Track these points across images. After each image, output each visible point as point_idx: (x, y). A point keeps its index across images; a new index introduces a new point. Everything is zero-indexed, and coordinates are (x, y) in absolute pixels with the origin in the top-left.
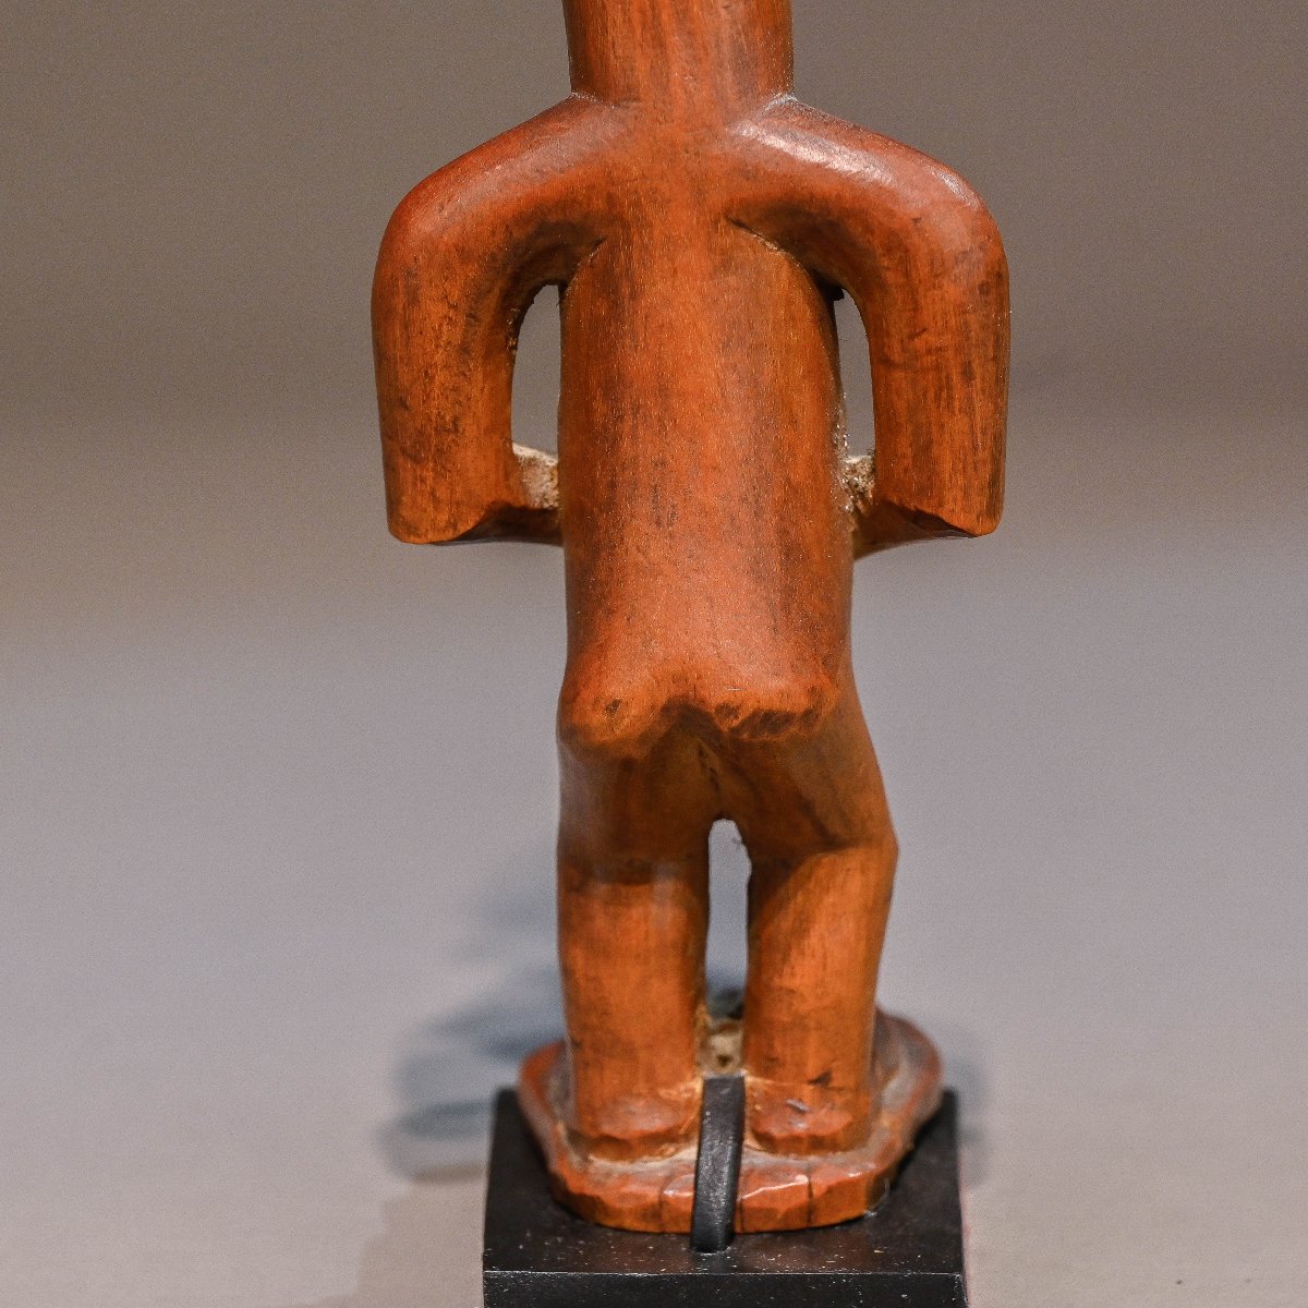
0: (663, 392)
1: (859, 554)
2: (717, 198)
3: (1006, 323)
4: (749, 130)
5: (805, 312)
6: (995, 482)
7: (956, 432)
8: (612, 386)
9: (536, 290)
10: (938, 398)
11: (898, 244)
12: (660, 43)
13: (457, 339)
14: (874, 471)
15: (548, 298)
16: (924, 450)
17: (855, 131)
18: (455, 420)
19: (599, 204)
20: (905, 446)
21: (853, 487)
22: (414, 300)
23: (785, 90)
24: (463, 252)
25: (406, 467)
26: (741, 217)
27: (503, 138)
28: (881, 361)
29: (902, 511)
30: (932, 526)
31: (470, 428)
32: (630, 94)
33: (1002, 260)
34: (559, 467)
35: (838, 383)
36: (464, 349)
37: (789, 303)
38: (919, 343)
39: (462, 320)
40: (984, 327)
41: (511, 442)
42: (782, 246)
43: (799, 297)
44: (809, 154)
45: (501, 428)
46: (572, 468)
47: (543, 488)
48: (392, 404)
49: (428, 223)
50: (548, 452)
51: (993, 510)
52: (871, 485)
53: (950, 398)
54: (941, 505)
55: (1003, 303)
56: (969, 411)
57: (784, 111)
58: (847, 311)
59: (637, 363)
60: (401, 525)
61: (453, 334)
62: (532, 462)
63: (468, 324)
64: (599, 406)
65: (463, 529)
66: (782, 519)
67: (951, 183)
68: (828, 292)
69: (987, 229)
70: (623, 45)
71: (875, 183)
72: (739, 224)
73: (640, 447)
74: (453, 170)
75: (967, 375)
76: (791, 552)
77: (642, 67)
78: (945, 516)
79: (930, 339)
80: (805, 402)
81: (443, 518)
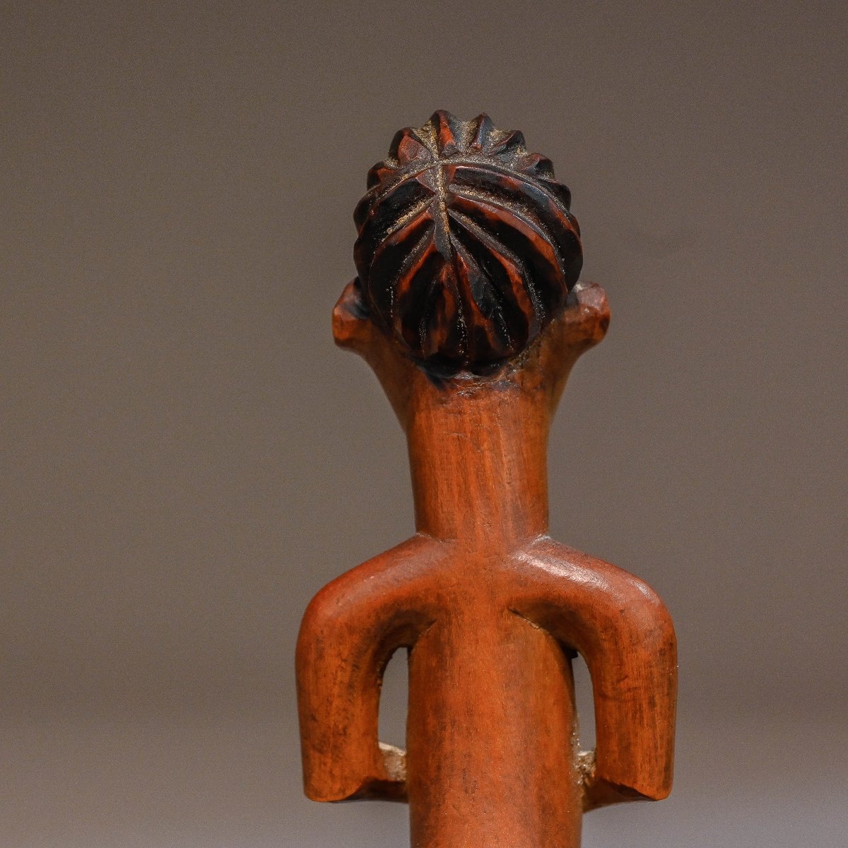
0: (470, 713)
1: (586, 810)
2: (503, 597)
3: (675, 672)
4: (522, 557)
5: (555, 664)
6: (668, 769)
7: (645, 737)
8: (439, 709)
9: (393, 651)
10: (634, 717)
11: (611, 626)
12: (470, 504)
13: (346, 680)
14: (595, 760)
15: (401, 655)
16: (626, 748)
17: (585, 558)
18: (345, 729)
19: (432, 600)
20: (614, 745)
21: (583, 770)
22: (321, 656)
23: (544, 533)
24: (351, 629)
25: (315, 757)
26: (518, 609)
27: (375, 560)
28: (600, 695)
29: (613, 785)
30: (629, 794)
31: (354, 733)
32: (452, 534)
33: (673, 636)
34: (407, 756)
35: (574, 708)
36: (351, 686)
37: (545, 660)
38: (623, 685)
39: (349, 669)
40: (662, 675)
41: (376, 741)
42: (542, 625)
43: (551, 656)
44: (558, 571)
45: (372, 733)
46: (414, 757)
47: (397, 768)
48: (307, 718)
49: (330, 610)
50: (401, 748)
51: (666, 785)
52: (593, 769)
53: (642, 717)
54: (635, 782)
55: (673, 661)
56: (653, 726)
57: (543, 545)
58: (580, 664)
59: (454, 695)
60: (312, 791)
61: (343, 677)
62: (390, 753)
63: (353, 671)
64: (432, 721)
65: (349, 793)
66: (540, 789)
67: (643, 588)
68: (568, 653)
69: (664, 615)
70: (447, 506)
71: (597, 589)
72: (516, 612)
73: (455, 745)
74: (345, 578)
75: (652, 703)
76: (546, 809)
77: (458, 519)
78: (637, 787)
79: (630, 682)
80: (554, 719)
81: (337, 786)
